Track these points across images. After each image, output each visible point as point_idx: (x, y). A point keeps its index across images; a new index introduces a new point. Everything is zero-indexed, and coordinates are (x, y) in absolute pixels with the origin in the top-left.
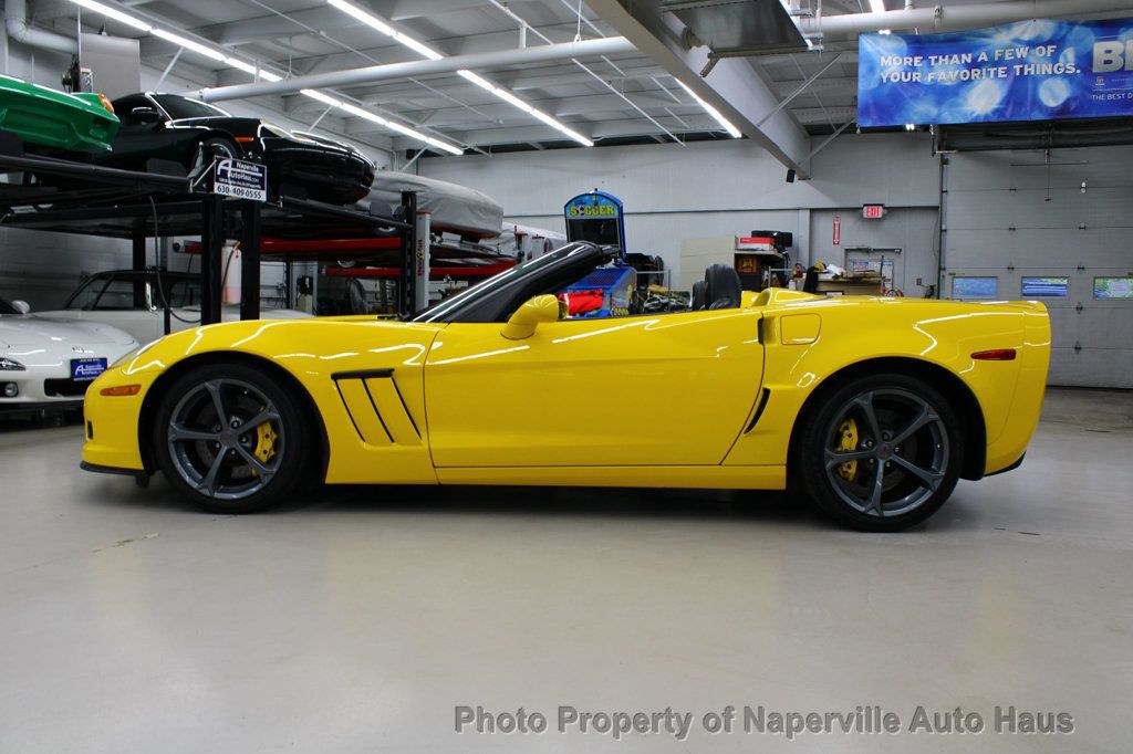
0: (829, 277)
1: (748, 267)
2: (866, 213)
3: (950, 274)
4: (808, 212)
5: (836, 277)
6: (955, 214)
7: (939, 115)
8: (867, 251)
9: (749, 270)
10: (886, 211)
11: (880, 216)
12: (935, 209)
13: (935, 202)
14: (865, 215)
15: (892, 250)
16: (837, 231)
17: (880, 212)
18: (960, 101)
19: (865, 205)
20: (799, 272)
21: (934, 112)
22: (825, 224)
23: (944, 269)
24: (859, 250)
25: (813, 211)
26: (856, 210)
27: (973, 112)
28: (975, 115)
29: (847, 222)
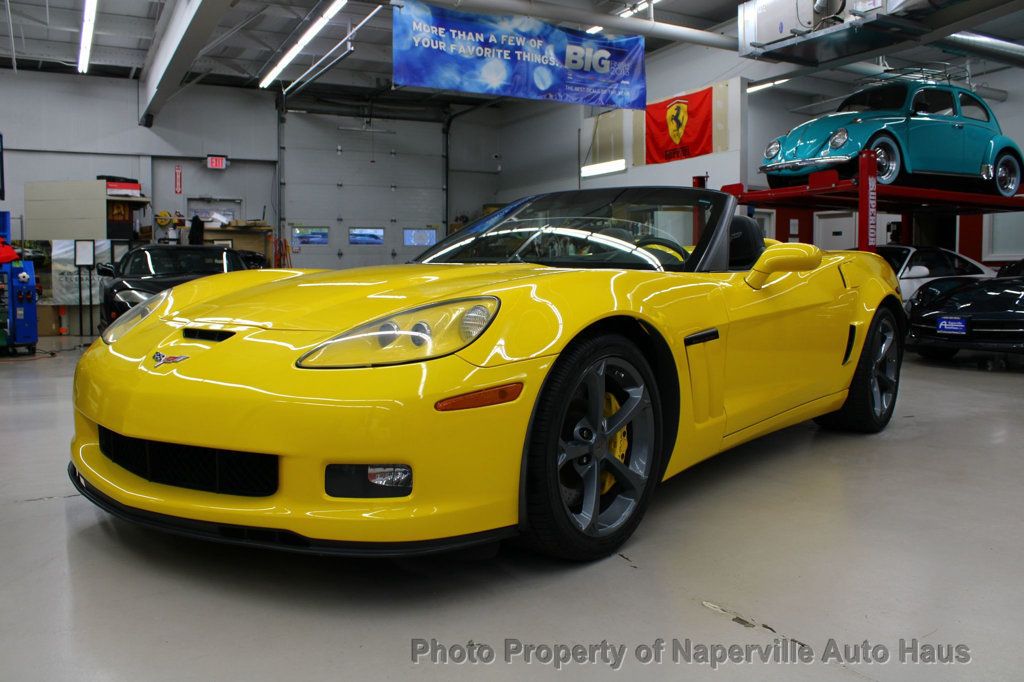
0: (217, 226)
1: (119, 214)
2: (211, 163)
3: (289, 224)
4: (150, 159)
5: (223, 225)
6: (293, 169)
7: (461, 83)
8: (208, 201)
9: (121, 218)
10: (229, 163)
11: (224, 167)
12: (273, 163)
13: (273, 157)
14: (209, 166)
15: (233, 201)
16: (179, 180)
17: (223, 164)
18: (477, 73)
19: (209, 156)
20: (180, 221)
21: (457, 79)
22: (166, 172)
23: (284, 219)
24: (202, 200)
25: (154, 158)
26: (200, 161)
27: (487, 85)
28: (489, 87)
29: (189, 172)
